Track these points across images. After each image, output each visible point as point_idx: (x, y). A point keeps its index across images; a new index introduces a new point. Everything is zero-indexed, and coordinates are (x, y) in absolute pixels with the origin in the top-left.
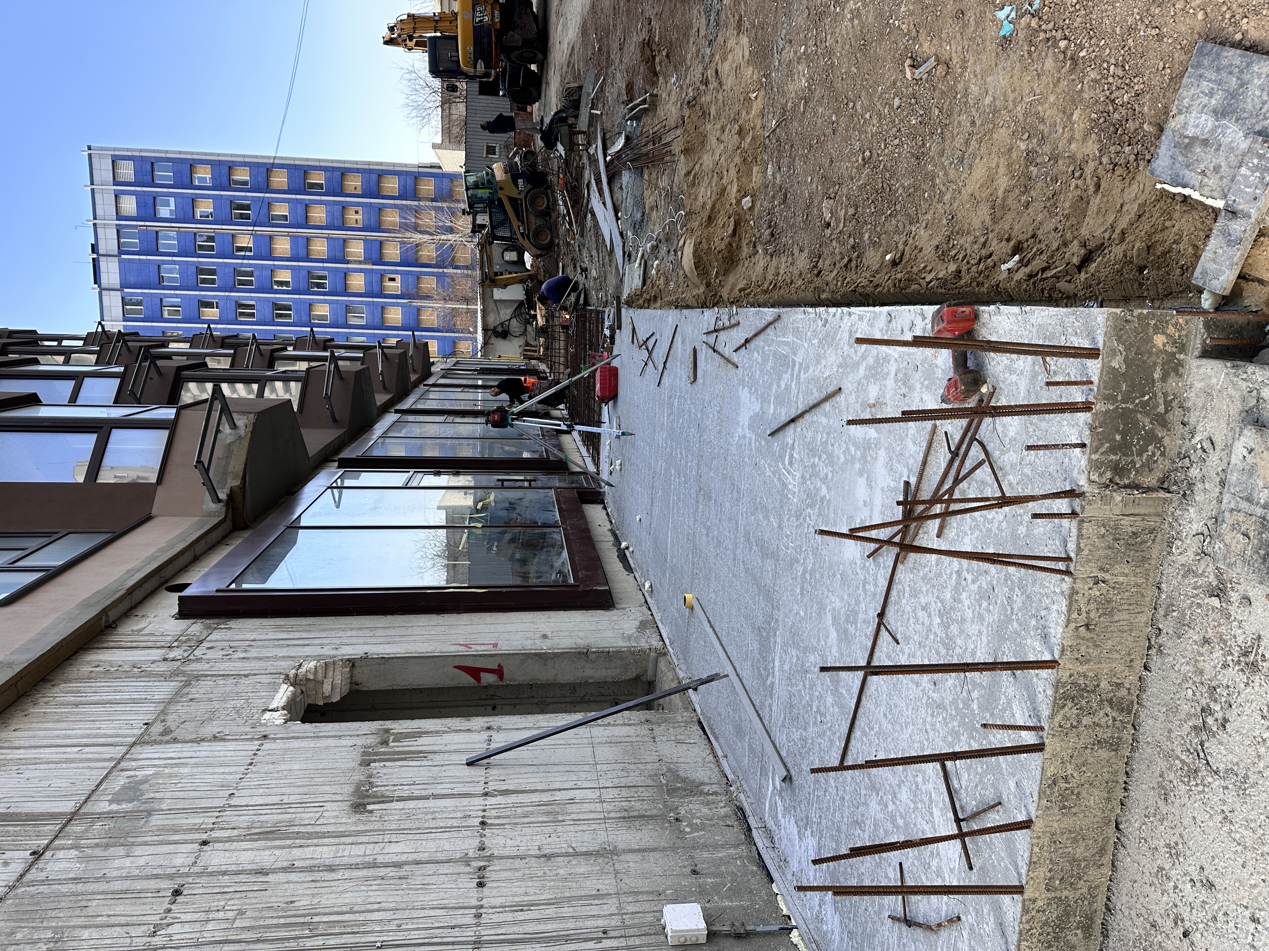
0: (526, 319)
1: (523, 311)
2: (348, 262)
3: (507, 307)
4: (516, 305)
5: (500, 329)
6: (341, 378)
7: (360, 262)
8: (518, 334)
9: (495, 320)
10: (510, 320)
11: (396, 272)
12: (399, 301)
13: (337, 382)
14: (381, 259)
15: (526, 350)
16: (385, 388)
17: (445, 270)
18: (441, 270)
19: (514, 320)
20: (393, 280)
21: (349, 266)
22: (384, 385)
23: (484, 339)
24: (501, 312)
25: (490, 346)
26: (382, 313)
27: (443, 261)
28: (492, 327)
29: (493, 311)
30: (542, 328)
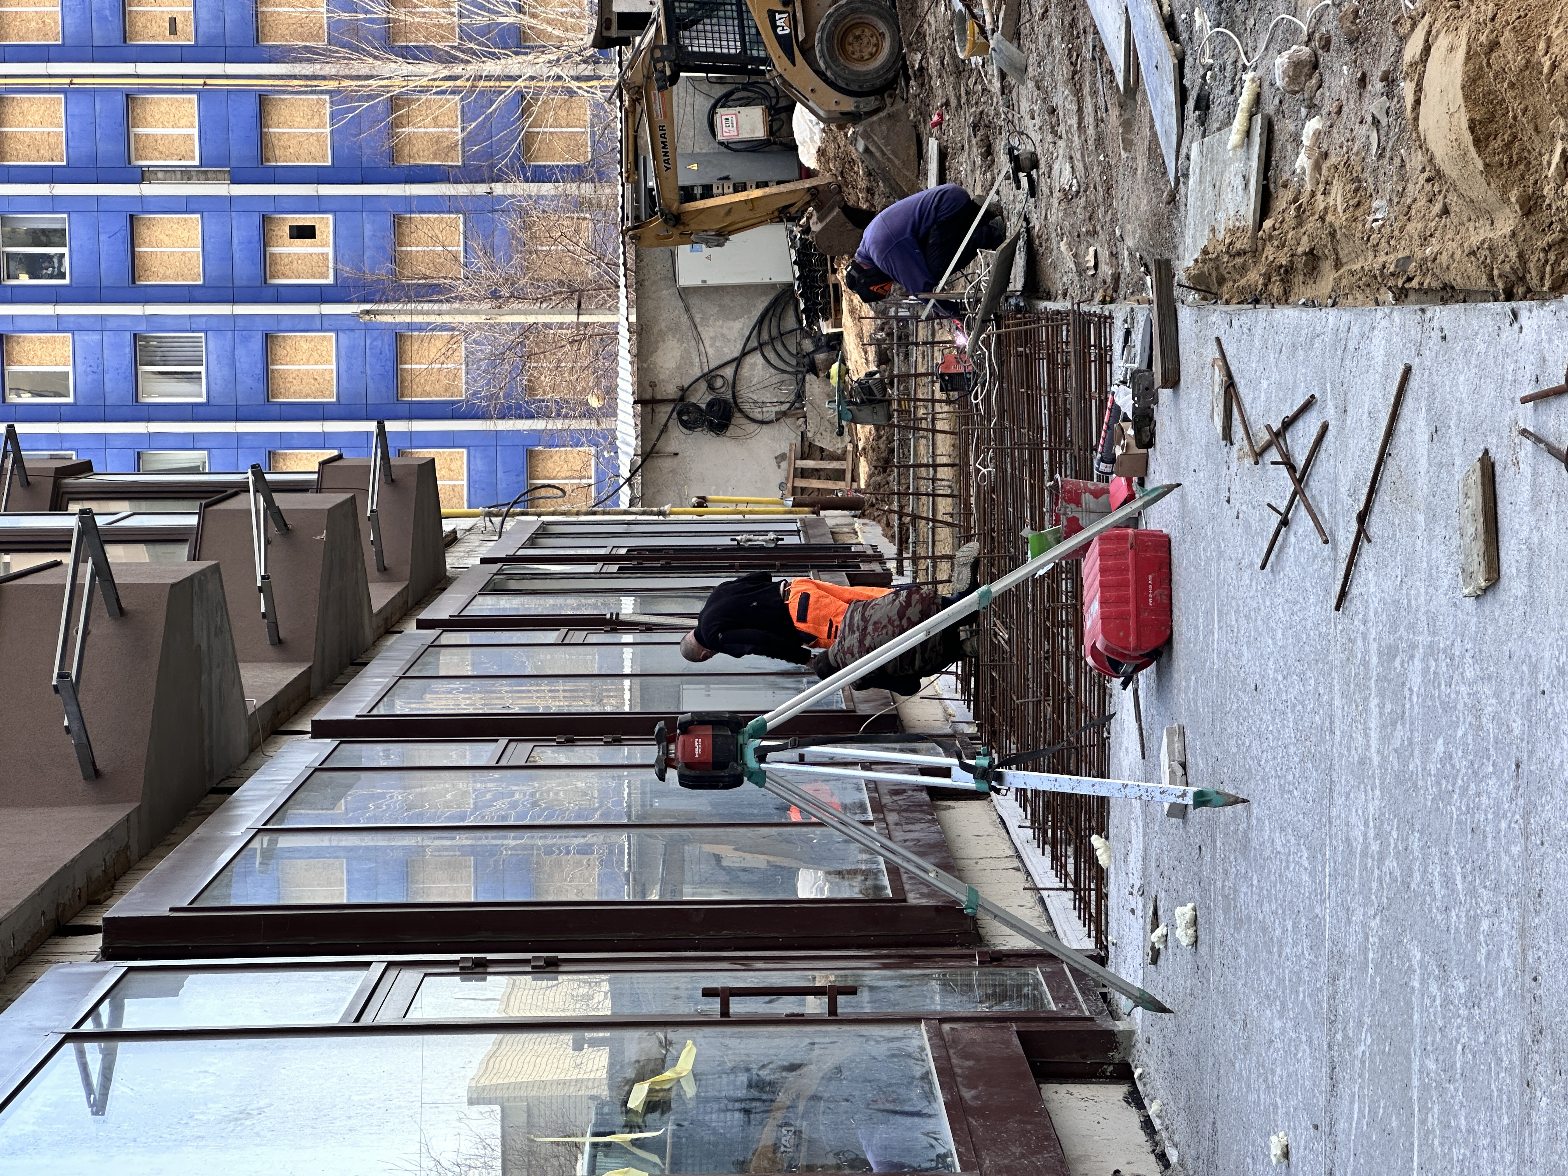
0: (800, 354)
1: (790, 322)
2: (142, 176)
3: (727, 314)
4: (761, 305)
5: (701, 397)
6: (120, 612)
7: (186, 175)
8: (770, 412)
9: (685, 360)
10: (738, 361)
11: (318, 205)
12: (329, 309)
13: (104, 626)
14: (262, 158)
15: (804, 473)
16: (278, 642)
17: (499, 189)
18: (481, 189)
19: (756, 359)
20: (306, 232)
21: (148, 189)
22: (274, 627)
23: (644, 435)
24: (707, 334)
25: (667, 464)
26: (267, 357)
27: (489, 154)
28: (670, 390)
29: (675, 328)
30: (864, 386)
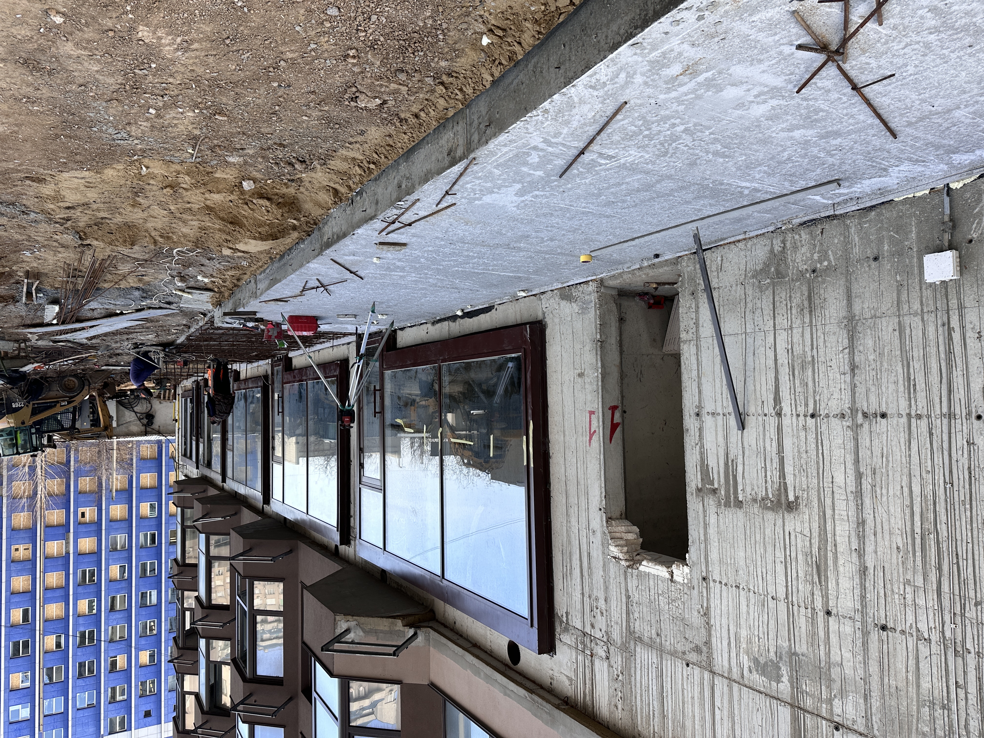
0: (134, 399)
1: (126, 401)
2: (68, 553)
3: (124, 415)
4: (121, 408)
5: (145, 421)
6: (250, 549)
7: (67, 543)
8: (149, 405)
9: (135, 425)
10: (136, 413)
11: (76, 512)
12: (104, 507)
13: (253, 552)
14: (63, 526)
15: (164, 398)
16: (236, 514)
17: (72, 470)
18: (72, 474)
19: (135, 409)
20: (83, 515)
21: (71, 551)
22: (233, 515)
23: (155, 434)
24: (129, 420)
25: (161, 428)
26: (116, 521)
27: (64, 472)
28: (143, 428)
29: (127, 427)
30: (157, 384)
